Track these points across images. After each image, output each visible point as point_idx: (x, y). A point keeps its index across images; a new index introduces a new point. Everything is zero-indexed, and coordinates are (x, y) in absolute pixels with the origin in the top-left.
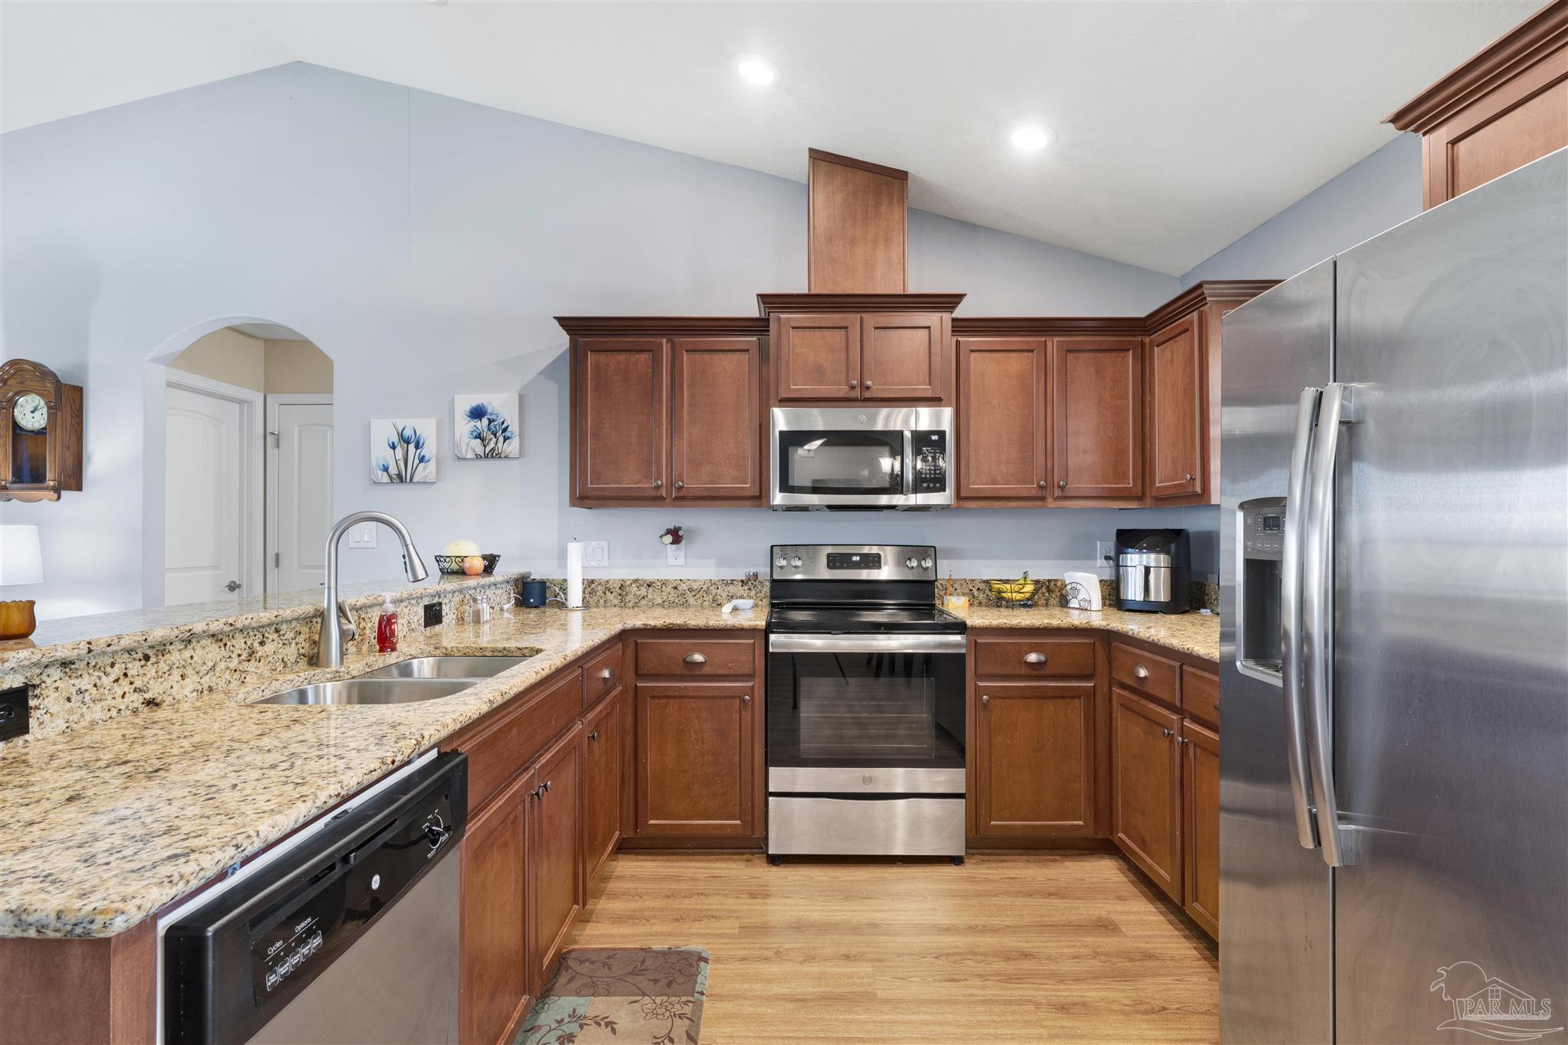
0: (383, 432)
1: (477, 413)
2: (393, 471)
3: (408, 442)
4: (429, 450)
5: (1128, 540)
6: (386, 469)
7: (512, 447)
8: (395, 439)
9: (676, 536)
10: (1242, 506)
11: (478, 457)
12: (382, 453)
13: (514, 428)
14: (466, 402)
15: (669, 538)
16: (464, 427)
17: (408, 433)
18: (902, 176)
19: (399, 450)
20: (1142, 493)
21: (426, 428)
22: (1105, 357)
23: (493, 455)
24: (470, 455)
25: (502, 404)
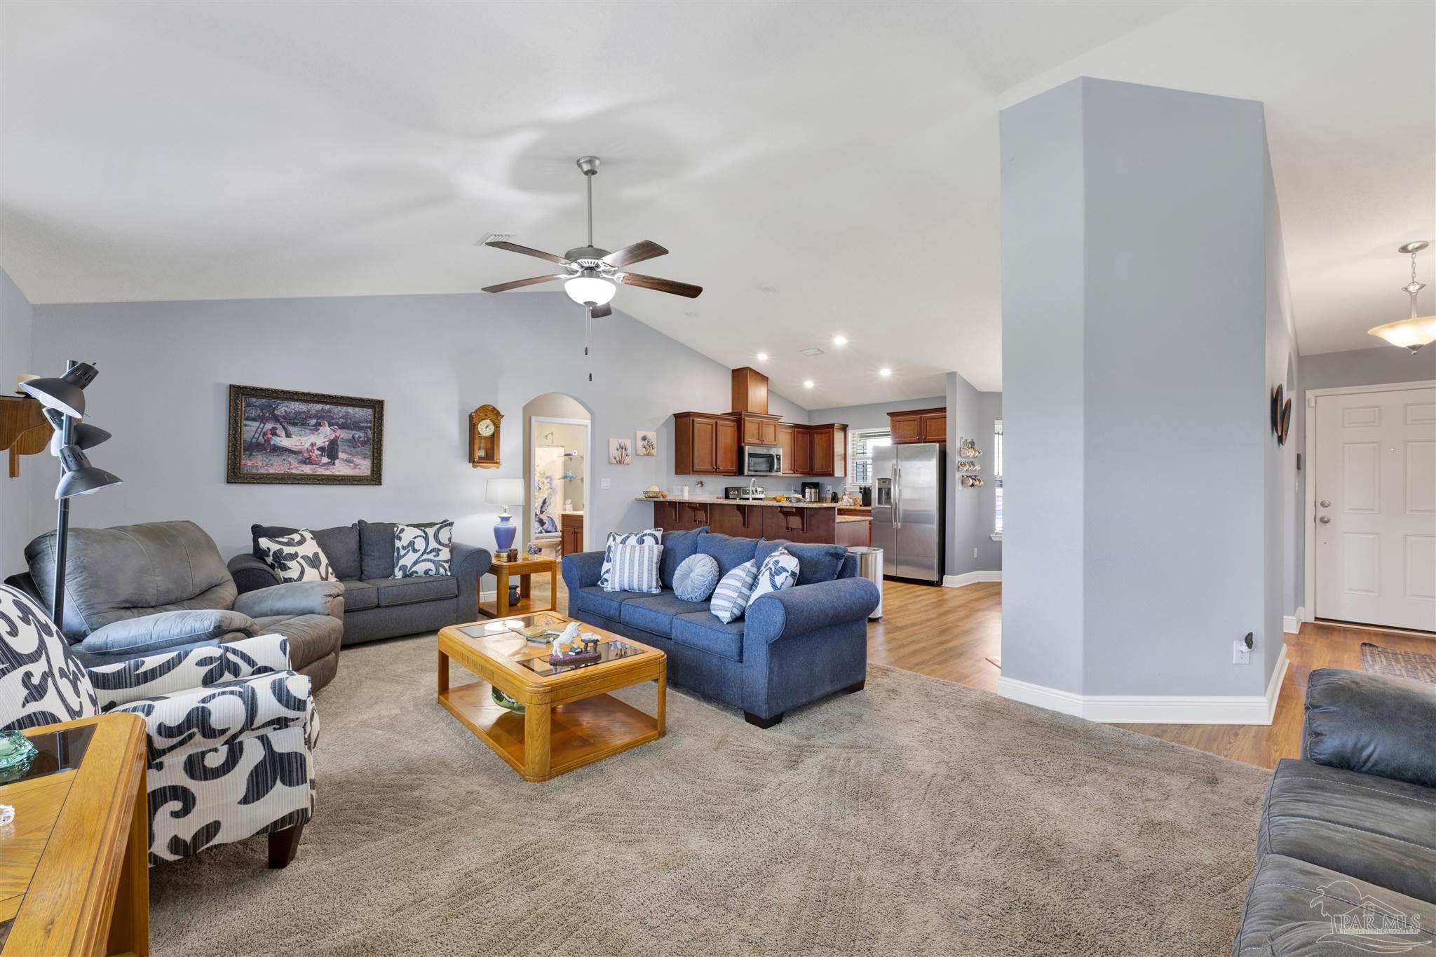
0: (614, 444)
1: (644, 439)
2: (618, 459)
3: (622, 448)
4: (629, 452)
5: (805, 485)
6: (615, 458)
7: (654, 452)
8: (618, 447)
9: (702, 484)
10: (878, 479)
11: (645, 455)
12: (614, 452)
13: (655, 445)
14: (640, 435)
15: (700, 485)
16: (640, 443)
17: (622, 445)
18: (767, 378)
19: (619, 451)
20: (811, 473)
21: (628, 443)
22: (804, 435)
23: (649, 454)
24: (642, 454)
25: (652, 435)
